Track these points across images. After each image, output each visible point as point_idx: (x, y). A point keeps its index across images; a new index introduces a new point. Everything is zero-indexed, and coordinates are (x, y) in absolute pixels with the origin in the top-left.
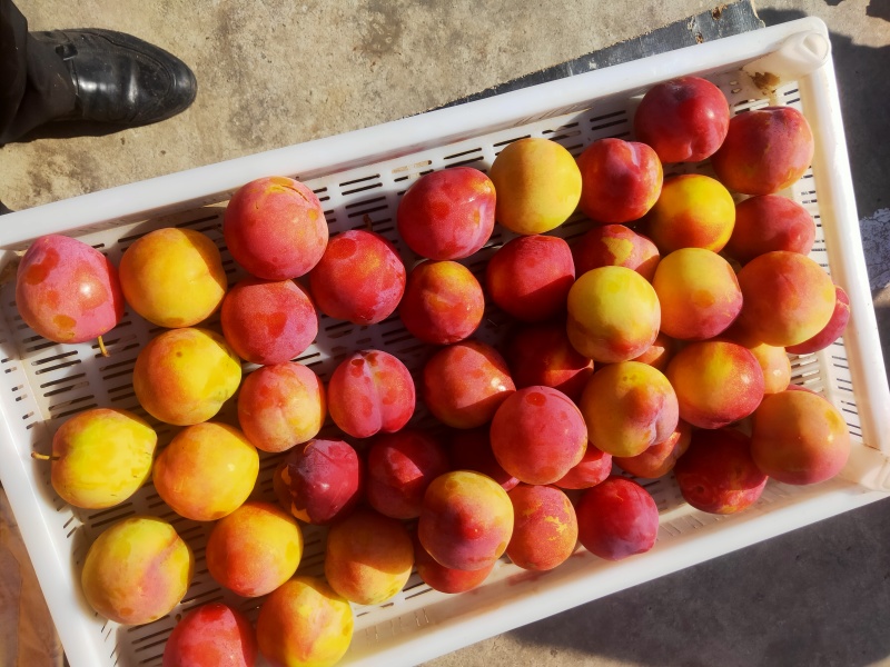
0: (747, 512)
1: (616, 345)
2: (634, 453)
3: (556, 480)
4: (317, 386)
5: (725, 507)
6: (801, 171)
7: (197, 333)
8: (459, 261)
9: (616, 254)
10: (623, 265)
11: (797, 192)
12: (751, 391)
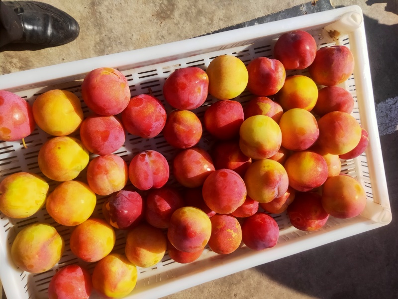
0: (319, 230)
1: (260, 151)
2: (268, 201)
3: (231, 212)
4: (124, 166)
5: (309, 228)
6: (348, 76)
7: (68, 139)
8: (190, 110)
9: (263, 110)
10: (266, 115)
11: (347, 85)
12: (322, 175)
